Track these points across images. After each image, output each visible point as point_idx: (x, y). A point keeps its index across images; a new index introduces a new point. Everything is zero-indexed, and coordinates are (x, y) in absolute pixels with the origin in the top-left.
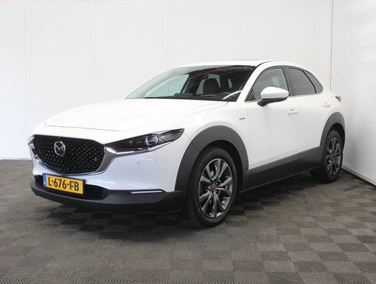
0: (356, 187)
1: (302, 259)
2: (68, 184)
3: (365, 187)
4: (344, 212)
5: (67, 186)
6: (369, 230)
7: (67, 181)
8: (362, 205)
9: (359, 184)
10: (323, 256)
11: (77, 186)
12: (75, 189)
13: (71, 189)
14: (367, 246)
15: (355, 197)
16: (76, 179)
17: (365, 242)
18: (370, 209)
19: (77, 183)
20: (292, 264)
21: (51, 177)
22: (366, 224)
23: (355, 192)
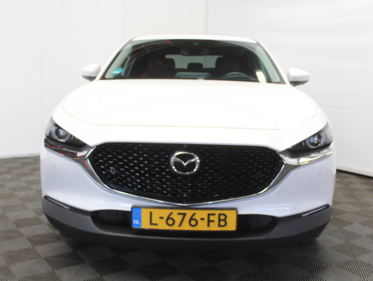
2: (202, 219)
5: (200, 221)
7: (200, 214)
11: (223, 219)
12: (219, 226)
13: (208, 225)
16: (222, 209)
19: (224, 215)
21: (154, 211)
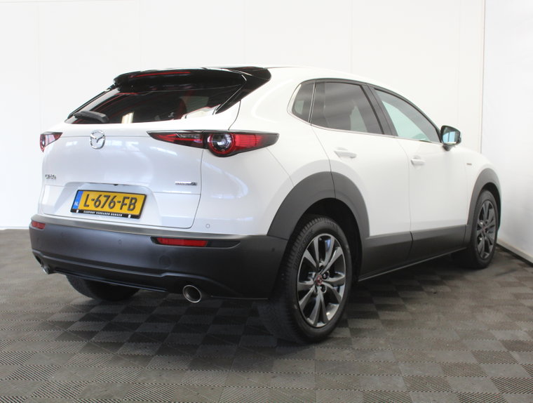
0: (513, 270)
1: (417, 372)
3: (527, 271)
4: (489, 307)
6: (521, 334)
8: (517, 296)
9: (519, 266)
10: (448, 369)
14: (515, 355)
15: (510, 285)
17: (513, 350)
18: (528, 303)
20: (401, 380)
22: (518, 323)
23: (511, 278)
